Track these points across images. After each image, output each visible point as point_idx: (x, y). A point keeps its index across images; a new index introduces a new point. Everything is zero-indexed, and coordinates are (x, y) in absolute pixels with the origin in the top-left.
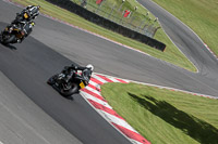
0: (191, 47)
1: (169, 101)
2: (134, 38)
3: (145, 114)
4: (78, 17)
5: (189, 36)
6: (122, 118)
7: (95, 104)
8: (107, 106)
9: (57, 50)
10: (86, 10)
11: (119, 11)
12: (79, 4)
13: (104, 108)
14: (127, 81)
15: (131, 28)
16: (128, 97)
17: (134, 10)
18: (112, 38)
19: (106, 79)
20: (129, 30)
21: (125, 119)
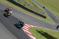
0: (53, 18)
1: (47, 32)
2: (38, 15)
3: (41, 36)
4: (23, 9)
5: (53, 15)
6: (34, 37)
7: (27, 33)
8: (30, 33)
9: (17, 18)
10: (25, 7)
11: (34, 8)
12: (23, 6)
13: (29, 34)
14: (36, 27)
15: (37, 12)
16: (36, 31)
17: (38, 8)
18: (32, 15)
19: (30, 26)
20: (37, 13)
21: (35, 37)
